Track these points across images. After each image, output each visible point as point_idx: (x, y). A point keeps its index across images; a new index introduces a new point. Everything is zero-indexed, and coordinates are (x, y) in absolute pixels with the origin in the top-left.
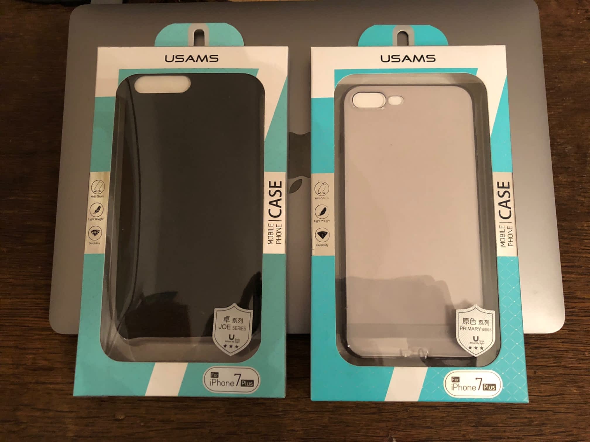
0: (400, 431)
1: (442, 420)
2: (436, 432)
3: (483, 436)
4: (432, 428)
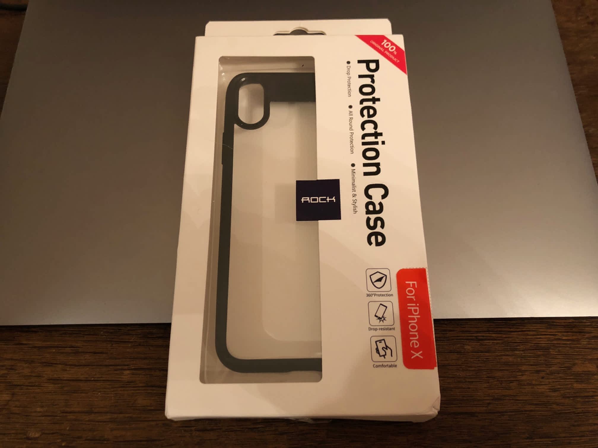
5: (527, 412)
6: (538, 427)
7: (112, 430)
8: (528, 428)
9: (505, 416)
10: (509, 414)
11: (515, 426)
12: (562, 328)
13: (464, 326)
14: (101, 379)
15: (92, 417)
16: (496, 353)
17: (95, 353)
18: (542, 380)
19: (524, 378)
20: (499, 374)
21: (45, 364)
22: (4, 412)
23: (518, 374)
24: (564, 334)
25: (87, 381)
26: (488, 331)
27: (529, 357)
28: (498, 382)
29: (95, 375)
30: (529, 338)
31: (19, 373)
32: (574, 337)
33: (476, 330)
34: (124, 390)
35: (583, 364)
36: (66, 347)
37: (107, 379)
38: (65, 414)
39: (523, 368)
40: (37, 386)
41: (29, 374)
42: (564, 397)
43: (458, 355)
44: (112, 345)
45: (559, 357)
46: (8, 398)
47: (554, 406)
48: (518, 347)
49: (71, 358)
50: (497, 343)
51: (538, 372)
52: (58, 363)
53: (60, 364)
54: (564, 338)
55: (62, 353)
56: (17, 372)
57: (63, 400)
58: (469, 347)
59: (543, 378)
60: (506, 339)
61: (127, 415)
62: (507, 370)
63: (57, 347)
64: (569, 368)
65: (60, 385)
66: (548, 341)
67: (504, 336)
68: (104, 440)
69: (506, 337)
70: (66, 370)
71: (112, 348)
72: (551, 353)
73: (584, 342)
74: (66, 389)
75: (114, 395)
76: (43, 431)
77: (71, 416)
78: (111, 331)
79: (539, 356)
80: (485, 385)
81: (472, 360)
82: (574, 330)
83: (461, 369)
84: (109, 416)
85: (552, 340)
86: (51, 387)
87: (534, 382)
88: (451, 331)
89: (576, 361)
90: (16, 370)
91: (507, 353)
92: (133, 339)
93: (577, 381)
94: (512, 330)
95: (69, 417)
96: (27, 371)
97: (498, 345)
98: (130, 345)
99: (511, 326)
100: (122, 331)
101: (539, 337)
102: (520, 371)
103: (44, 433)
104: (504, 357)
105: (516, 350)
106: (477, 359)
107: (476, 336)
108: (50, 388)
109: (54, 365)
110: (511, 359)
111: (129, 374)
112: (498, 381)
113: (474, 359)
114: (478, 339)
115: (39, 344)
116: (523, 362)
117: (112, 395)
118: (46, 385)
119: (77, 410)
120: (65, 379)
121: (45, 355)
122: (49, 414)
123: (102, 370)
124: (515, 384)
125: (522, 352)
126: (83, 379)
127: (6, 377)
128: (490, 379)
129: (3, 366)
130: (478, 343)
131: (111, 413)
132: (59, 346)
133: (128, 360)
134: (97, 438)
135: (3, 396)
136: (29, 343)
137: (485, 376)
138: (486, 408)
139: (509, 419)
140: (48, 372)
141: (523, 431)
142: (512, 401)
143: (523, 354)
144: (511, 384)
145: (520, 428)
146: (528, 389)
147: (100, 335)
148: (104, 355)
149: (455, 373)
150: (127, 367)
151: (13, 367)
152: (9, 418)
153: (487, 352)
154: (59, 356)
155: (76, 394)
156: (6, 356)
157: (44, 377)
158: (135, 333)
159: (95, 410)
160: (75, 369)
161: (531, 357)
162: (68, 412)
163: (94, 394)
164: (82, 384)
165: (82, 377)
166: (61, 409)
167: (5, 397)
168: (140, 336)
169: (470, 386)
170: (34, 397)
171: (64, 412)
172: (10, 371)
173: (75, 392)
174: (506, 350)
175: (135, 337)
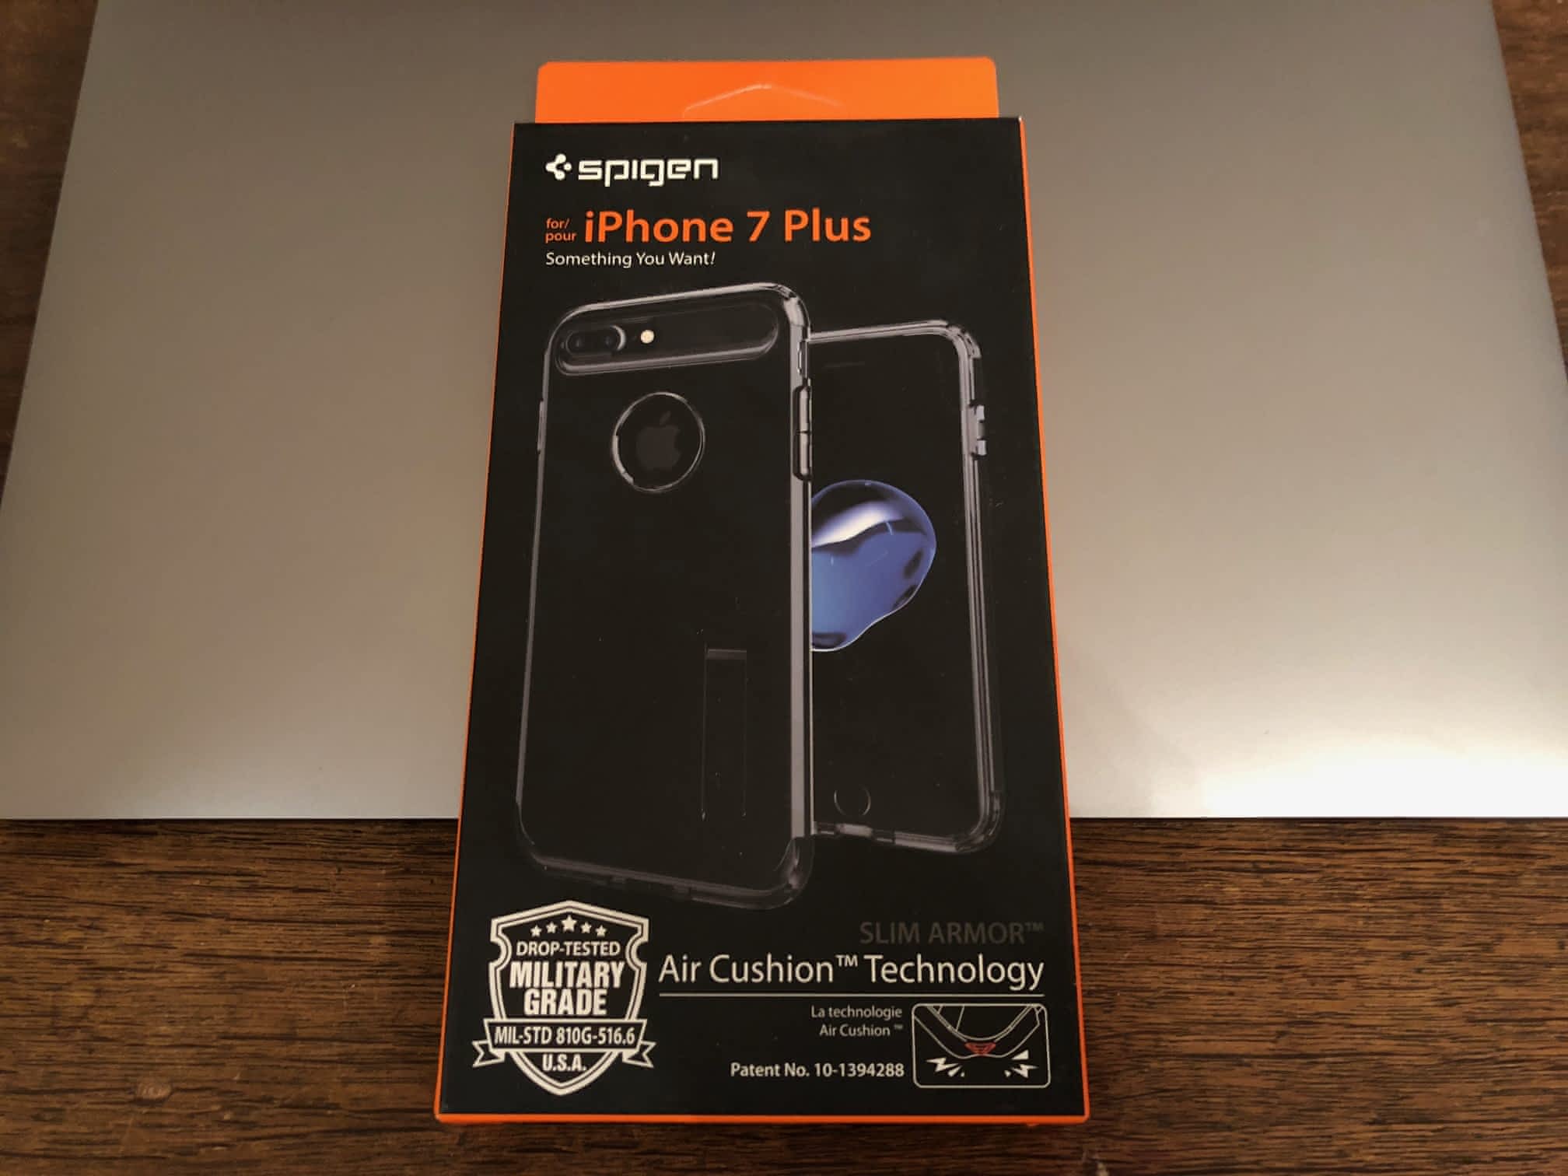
0: (1122, 1138)
1: (1262, 1102)
2: (1246, 1140)
3: (1407, 1155)
4: (1229, 1128)
5: (1376, 1057)
6: (1401, 1095)
7: (346, 1082)
8: (1375, 1096)
9: (1320, 1067)
10: (1327, 1059)
11: (1345, 1090)
12: (1473, 845)
13: (1224, 835)
14: (315, 956)
15: (296, 1049)
16: (1303, 905)
17: (297, 890)
18: (1418, 977)
19: (1370, 970)
20: (1307, 959)
21: (177, 916)
22: (79, 1035)
23: (1356, 959)
24: (1479, 858)
25: (279, 959)
26: (1286, 849)
27: (1386, 918)
28: (1305, 980)
29: (300, 944)
30: (1387, 869)
31: (111, 938)
32: (1504, 869)
33: (1254, 845)
34: (372, 985)
35: (1525, 936)
36: (227, 875)
37: (330, 956)
38: (229, 1042)
39: (1371, 945)
40: (157, 971)
41: (138, 941)
42: (1472, 1021)
43: (1206, 908)
44: (340, 870)
45: (1463, 917)
46: (88, 1002)
47: (1444, 1043)
48: (1359, 892)
49: (238, 902)
50: (1307, 882)
51: (1406, 955)
52: (209, 913)
53: (213, 916)
54: (1478, 870)
55: (218, 888)
56: (107, 934)
57: (224, 1006)
58: (1236, 889)
59: (1419, 971)
60: (1329, 870)
61: (382, 1046)
62: (1329, 950)
63: (207, 873)
64: (1487, 947)
65: (214, 969)
66: (1437, 876)
67: (1326, 862)
68: (328, 1107)
69: (1328, 866)
70: (229, 933)
71: (338, 880)
72: (1445, 907)
73: (1529, 881)
74: (229, 978)
75: (348, 997)
76: (175, 1085)
77: (242, 1047)
79: (1411, 915)
80: (1274, 987)
81: (1242, 922)
82: (1506, 849)
83: (1213, 945)
84: (336, 1048)
85: (1447, 876)
86: (192, 973)
87: (1395, 982)
88: (1189, 847)
89: (1506, 930)
90: (104, 930)
91: (1331, 906)
92: (391, 855)
93: (1504, 981)
94: (1346, 847)
95: (239, 1049)
96: (131, 934)
97: (1310, 886)
98: (384, 872)
99: (1342, 838)
100: (364, 834)
101: (1413, 865)
102: (1362, 952)
103: (178, 1090)
104: (1322, 917)
105: (1356, 898)
106: (1256, 921)
107: (1254, 862)
108: (190, 976)
109: (199, 918)
110: (1340, 922)
111: (380, 944)
112: (1304, 976)
113: (1248, 921)
114: (1257, 870)
115: (158, 864)
116: (1370, 930)
117: (344, 997)
118: (181, 968)
119: (257, 1030)
120: (227, 953)
121: (175, 893)
122: (190, 1041)
123: (316, 933)
124: (1347, 985)
125: (1370, 905)
126: (272, 955)
127: (81, 948)
128: (1286, 971)
129: (74, 919)
130: (1258, 881)
131: (341, 1040)
132: (210, 870)
133: (380, 909)
134: (310, 1103)
135: (75, 994)
136: (136, 861)
137: (1274, 964)
138: (1271, 1046)
139: (1328, 1072)
140: (185, 936)
141: (1364, 1104)
142: (1339, 1029)
143: (1372, 910)
144: (1339, 986)
145: (1356, 1095)
146: (1380, 998)
147: (310, 844)
148: (320, 898)
149: (1198, 956)
150: (377, 927)
151: (96, 923)
152: (91, 1051)
153: (1281, 902)
154: (211, 896)
155: (254, 993)
156: (77, 894)
157: (175, 948)
158: (394, 842)
159: (304, 1033)
160: (250, 930)
161: (1391, 918)
162: (236, 1037)
163: (300, 992)
164: (268, 968)
165: (268, 950)
166: (220, 1029)
167: (79, 997)
168: (408, 849)
169: (1233, 989)
170: (152, 999)
171: (225, 1036)
172: (91, 932)
173: (253, 986)
174: (1330, 898)
175: (396, 851)
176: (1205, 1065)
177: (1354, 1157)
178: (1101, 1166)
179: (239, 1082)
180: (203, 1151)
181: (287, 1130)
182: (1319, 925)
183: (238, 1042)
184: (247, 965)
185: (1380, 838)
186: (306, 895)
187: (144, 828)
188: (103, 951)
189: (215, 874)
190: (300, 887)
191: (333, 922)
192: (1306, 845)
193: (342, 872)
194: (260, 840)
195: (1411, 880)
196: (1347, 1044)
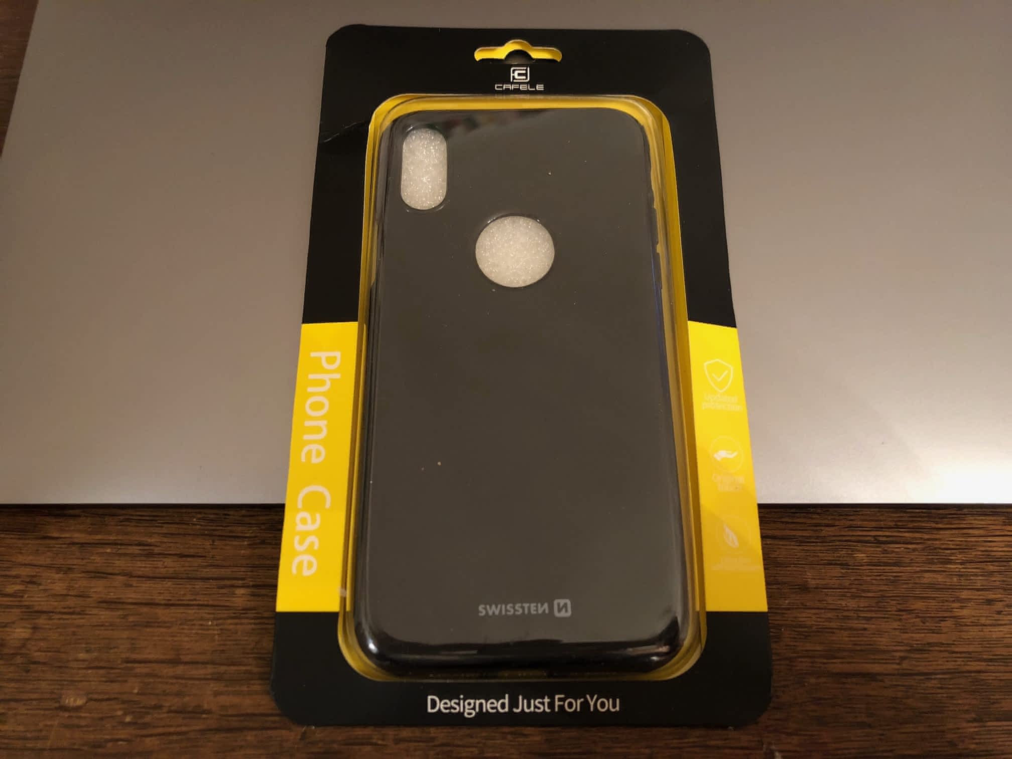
5: (973, 674)
6: (992, 701)
7: (216, 694)
8: (974, 702)
9: (933, 682)
10: (938, 676)
11: (952, 698)
13: (852, 518)
14: (194, 602)
15: (180, 670)
16: (912, 566)
17: (182, 556)
18: (999, 617)
19: (965, 612)
20: (919, 605)
21: (93, 575)
22: (19, 660)
23: (954, 605)
25: (168, 605)
26: (897, 527)
27: (973, 576)
28: (918, 619)
29: (184, 595)
30: (972, 541)
31: (45, 590)
33: (874, 524)
34: (236, 624)
36: (131, 545)
37: (206, 603)
38: (129, 665)
39: (964, 594)
40: (79, 614)
41: (65, 592)
43: (843, 569)
44: (213, 541)
46: (27, 636)
48: (952, 558)
49: (139, 564)
50: (914, 550)
51: (989, 602)
52: (118, 572)
53: (119, 574)
55: (125, 555)
56: (41, 587)
57: (128, 638)
58: (863, 555)
59: (999, 613)
60: (930, 542)
61: (244, 668)
62: (934, 598)
63: (116, 544)
65: (120, 613)
66: (1007, 546)
67: (926, 536)
68: (204, 712)
69: (928, 540)
70: (131, 586)
71: (213, 549)
74: (131, 619)
75: (219, 632)
76: (90, 696)
77: (141, 669)
78: (212, 516)
79: (991, 573)
80: (896, 625)
81: (869, 578)
83: (849, 595)
84: (210, 670)
86: (105, 615)
87: (983, 621)
88: (828, 526)
90: (40, 584)
91: (934, 568)
92: (251, 531)
94: (940, 526)
95: (138, 671)
96: (59, 588)
97: (917, 553)
98: (246, 543)
99: (937, 520)
100: (231, 517)
101: (990, 539)
102: (958, 600)
103: (91, 700)
104: (927, 575)
105: (950, 562)
106: (878, 578)
107: (874, 536)
108: (103, 617)
109: (109, 576)
110: (940, 578)
111: (243, 594)
112: (917, 617)
113: (875, 578)
114: (878, 542)
115: (80, 537)
116: (963, 584)
117: (216, 632)
118: (95, 611)
119: (151, 657)
120: (130, 601)
121: (93, 558)
122: (101, 664)
123: (196, 586)
124: (949, 623)
125: (960, 566)
126: (163, 602)
127: (22, 597)
128: (904, 613)
129: (17, 577)
130: (880, 549)
131: (213, 663)
132: (119, 542)
133: (243, 569)
134: (190, 709)
135: (17, 630)
136: (63, 536)
137: (895, 609)
138: (897, 667)
139: (939, 686)
140: (99, 588)
141: (966, 708)
142: (946, 655)
143: (962, 570)
144: (943, 624)
145: (960, 702)
146: (973, 632)
147: (192, 524)
148: (200, 560)
149: (839, 602)
150: (240, 582)
151: (34, 579)
152: (28, 671)
153: (896, 564)
154: (119, 560)
155: (148, 630)
156: (21, 559)
157: (92, 597)
158: (254, 522)
159: (185, 658)
160: (146, 585)
161: (976, 575)
162: (135, 661)
163: (183, 629)
164: (160, 612)
165: (159, 599)
166: (124, 656)
167: (20, 632)
168: (263, 527)
169: (866, 626)
170: (74, 634)
171: (128, 661)
172: (29, 586)
173: (148, 625)
174: (931, 562)
175: (255, 528)
176: (849, 680)
177: (961, 746)
178: (777, 754)
179: (138, 694)
180: (110, 745)
181: (172, 730)
182: (925, 581)
183: (136, 665)
184: (145, 609)
185: (964, 520)
186: (189, 559)
187: (71, 512)
188: (37, 598)
189: (121, 544)
190: (186, 554)
191: (209, 579)
192: (911, 525)
193: (215, 544)
194: (156, 520)
195: (990, 549)
196: (950, 665)
